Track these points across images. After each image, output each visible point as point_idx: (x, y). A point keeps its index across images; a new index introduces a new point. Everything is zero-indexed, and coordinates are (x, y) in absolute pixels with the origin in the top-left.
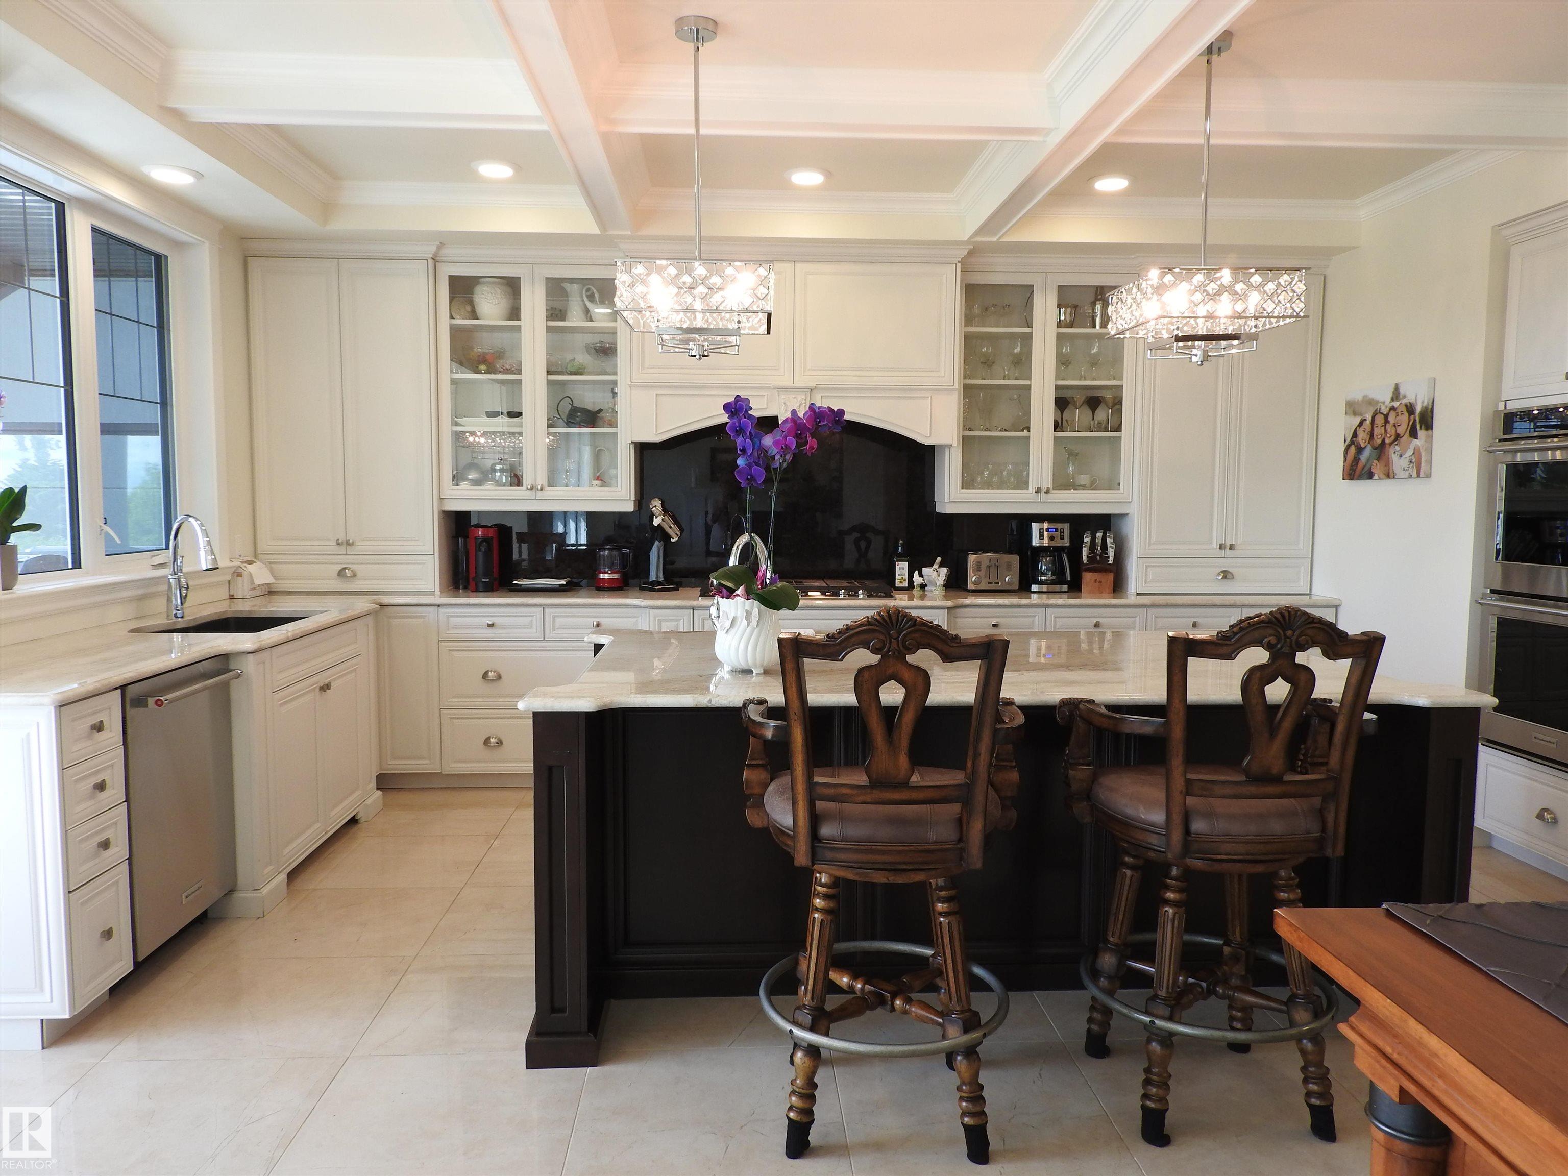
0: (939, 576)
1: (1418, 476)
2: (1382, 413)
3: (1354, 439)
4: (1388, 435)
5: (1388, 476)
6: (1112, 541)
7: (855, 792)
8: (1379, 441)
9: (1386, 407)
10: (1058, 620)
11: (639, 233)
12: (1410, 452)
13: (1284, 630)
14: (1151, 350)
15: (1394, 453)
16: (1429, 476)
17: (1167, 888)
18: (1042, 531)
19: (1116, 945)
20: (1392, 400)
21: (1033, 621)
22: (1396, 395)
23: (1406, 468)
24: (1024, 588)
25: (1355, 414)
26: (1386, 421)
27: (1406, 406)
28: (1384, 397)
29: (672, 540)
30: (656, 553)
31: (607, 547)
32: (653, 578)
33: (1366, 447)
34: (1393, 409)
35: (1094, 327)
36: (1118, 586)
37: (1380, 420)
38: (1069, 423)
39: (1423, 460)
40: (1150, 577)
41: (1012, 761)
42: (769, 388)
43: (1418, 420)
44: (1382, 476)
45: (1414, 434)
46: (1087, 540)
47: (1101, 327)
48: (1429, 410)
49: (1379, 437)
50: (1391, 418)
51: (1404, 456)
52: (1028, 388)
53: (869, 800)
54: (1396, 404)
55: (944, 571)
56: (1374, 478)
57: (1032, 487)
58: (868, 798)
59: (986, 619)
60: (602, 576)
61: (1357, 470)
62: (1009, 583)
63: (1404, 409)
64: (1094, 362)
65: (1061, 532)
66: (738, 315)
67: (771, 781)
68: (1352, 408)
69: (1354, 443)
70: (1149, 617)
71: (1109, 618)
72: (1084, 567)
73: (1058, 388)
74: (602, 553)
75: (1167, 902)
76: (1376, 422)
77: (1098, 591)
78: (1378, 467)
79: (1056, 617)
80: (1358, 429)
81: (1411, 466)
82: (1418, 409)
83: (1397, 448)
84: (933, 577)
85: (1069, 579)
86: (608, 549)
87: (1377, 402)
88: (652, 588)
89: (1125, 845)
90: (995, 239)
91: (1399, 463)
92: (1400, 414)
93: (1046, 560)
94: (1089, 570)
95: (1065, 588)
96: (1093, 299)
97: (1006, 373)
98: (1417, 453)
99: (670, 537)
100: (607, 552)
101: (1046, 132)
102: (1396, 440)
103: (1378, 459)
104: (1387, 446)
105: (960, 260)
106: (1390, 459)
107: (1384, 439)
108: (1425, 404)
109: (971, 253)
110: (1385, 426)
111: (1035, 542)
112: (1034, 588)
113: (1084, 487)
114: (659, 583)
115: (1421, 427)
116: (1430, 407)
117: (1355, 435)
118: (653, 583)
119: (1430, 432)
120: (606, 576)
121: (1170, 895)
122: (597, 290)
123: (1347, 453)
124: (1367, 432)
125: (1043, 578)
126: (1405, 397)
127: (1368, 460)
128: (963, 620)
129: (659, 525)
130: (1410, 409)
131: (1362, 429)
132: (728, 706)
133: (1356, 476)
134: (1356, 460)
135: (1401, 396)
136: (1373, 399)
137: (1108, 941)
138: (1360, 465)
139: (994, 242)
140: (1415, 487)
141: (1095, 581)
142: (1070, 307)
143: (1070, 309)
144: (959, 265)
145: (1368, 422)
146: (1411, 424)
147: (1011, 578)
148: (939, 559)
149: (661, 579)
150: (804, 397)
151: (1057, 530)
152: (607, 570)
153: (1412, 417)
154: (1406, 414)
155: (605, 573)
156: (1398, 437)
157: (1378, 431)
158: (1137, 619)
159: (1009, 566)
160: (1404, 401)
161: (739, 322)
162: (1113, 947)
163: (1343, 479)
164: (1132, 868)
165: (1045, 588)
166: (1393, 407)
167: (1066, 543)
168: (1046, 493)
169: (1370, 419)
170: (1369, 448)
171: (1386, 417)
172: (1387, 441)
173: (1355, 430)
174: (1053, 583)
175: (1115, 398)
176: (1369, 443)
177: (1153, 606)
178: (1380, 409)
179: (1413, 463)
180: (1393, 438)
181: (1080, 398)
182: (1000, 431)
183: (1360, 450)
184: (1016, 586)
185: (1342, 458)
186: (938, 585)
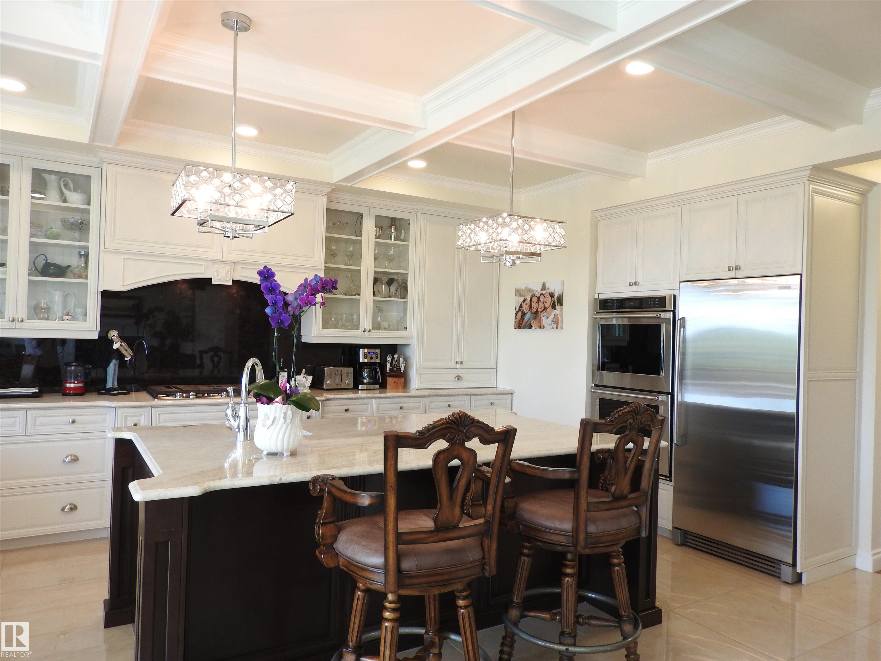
0: (307, 381)
1: (557, 328)
2: (536, 296)
3: (521, 308)
4: (540, 307)
5: (540, 328)
6: (403, 359)
7: (427, 536)
8: (535, 310)
9: (539, 293)
10: (381, 405)
11: (118, 148)
12: (552, 316)
13: (637, 415)
14: (482, 257)
15: (544, 316)
16: (562, 328)
17: (566, 566)
18: (366, 354)
19: (518, 603)
20: (542, 290)
21: (367, 406)
22: (544, 287)
23: (550, 324)
24: (355, 387)
25: (521, 296)
26: (539, 300)
27: (549, 293)
28: (537, 289)
29: (126, 359)
30: (113, 368)
31: (74, 364)
32: (109, 385)
33: (527, 313)
34: (542, 294)
35: (391, 239)
36: (405, 385)
37: (535, 299)
38: (380, 293)
39: (559, 320)
40: (423, 380)
41: (479, 501)
42: (206, 260)
43: (556, 301)
44: (537, 327)
45: (554, 307)
46: (389, 359)
47: (394, 240)
48: (562, 296)
49: (535, 308)
50: (542, 299)
51: (549, 318)
52: (360, 271)
53: (436, 540)
54: (544, 292)
55: (310, 378)
56: (533, 328)
57: (361, 329)
58: (436, 539)
59: (343, 407)
60: (68, 385)
61: (523, 323)
62: (348, 385)
63: (549, 295)
64: (391, 259)
65: (376, 355)
66: (267, 213)
67: (339, 533)
68: (519, 292)
69: (521, 311)
70: (427, 402)
71: (406, 403)
72: (387, 375)
73: (375, 272)
74: (69, 368)
75: (567, 575)
76: (533, 300)
77: (396, 388)
78: (535, 323)
79: (379, 404)
80: (523, 303)
81: (553, 323)
82: (556, 295)
83: (545, 314)
84: (303, 381)
85: (380, 382)
86: (75, 366)
87: (533, 291)
88: (109, 392)
89: (540, 544)
90: (349, 185)
91: (546, 321)
92: (546, 297)
93: (367, 370)
94: (390, 376)
95: (377, 386)
96: (390, 225)
97: (346, 261)
98: (556, 316)
99: (125, 357)
100: (73, 368)
101: (416, 129)
102: (544, 310)
103: (535, 319)
104: (540, 313)
105: (326, 194)
106: (541, 320)
107: (538, 309)
108: (560, 293)
109: (333, 190)
110: (538, 303)
111: (362, 359)
112: (360, 387)
113: (385, 329)
114: (115, 389)
115: (558, 304)
116: (562, 294)
117: (521, 306)
118: (109, 389)
119: (562, 306)
120: (72, 385)
121: (569, 571)
122: (71, 181)
123: (517, 315)
124: (528, 305)
125: (365, 381)
126: (548, 289)
127: (529, 319)
128: (328, 408)
129: (117, 349)
130: (552, 295)
131: (525, 303)
132: (293, 482)
133: (522, 327)
134: (522, 319)
135: (546, 289)
136: (531, 289)
137: (513, 602)
138: (524, 322)
139: (349, 186)
140: (555, 333)
141: (394, 382)
142: (379, 227)
143: (379, 228)
144: (326, 197)
145: (528, 300)
146: (552, 302)
147: (349, 382)
148: (304, 371)
149: (116, 386)
150: (229, 267)
151: (374, 353)
152: (73, 381)
153: (553, 299)
154: (550, 298)
155: (71, 383)
156: (545, 308)
157: (534, 305)
158: (422, 403)
159: (348, 374)
160: (548, 291)
161: (267, 217)
162: (517, 605)
163: (515, 328)
164: (528, 556)
165: (365, 387)
166: (542, 293)
167: (378, 361)
168: (369, 331)
169: (530, 299)
170: (529, 313)
171: (538, 298)
172: (539, 310)
173: (521, 304)
174: (369, 384)
175: (403, 280)
176: (529, 311)
177: (430, 396)
178: (535, 294)
179: (554, 322)
180: (542, 309)
181: (385, 279)
182: (343, 295)
183: (524, 314)
184: (351, 386)
185: (514, 318)
186: (306, 386)
